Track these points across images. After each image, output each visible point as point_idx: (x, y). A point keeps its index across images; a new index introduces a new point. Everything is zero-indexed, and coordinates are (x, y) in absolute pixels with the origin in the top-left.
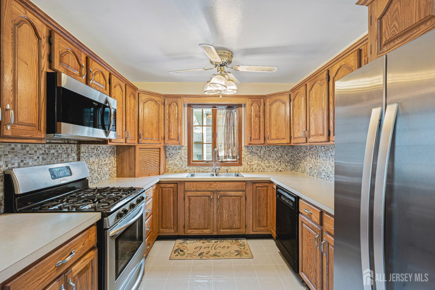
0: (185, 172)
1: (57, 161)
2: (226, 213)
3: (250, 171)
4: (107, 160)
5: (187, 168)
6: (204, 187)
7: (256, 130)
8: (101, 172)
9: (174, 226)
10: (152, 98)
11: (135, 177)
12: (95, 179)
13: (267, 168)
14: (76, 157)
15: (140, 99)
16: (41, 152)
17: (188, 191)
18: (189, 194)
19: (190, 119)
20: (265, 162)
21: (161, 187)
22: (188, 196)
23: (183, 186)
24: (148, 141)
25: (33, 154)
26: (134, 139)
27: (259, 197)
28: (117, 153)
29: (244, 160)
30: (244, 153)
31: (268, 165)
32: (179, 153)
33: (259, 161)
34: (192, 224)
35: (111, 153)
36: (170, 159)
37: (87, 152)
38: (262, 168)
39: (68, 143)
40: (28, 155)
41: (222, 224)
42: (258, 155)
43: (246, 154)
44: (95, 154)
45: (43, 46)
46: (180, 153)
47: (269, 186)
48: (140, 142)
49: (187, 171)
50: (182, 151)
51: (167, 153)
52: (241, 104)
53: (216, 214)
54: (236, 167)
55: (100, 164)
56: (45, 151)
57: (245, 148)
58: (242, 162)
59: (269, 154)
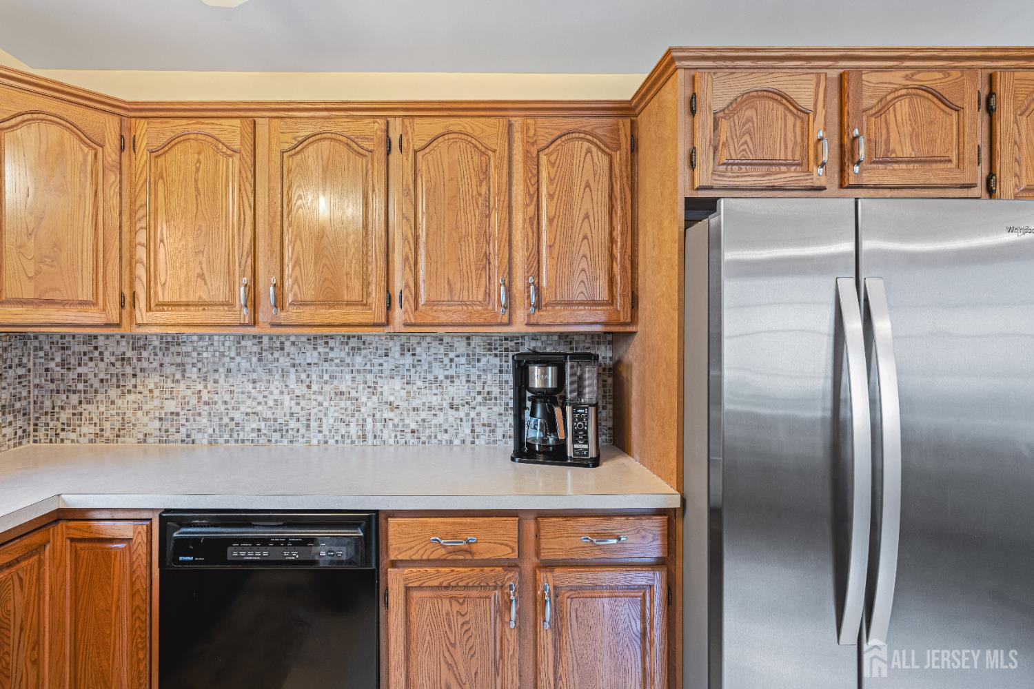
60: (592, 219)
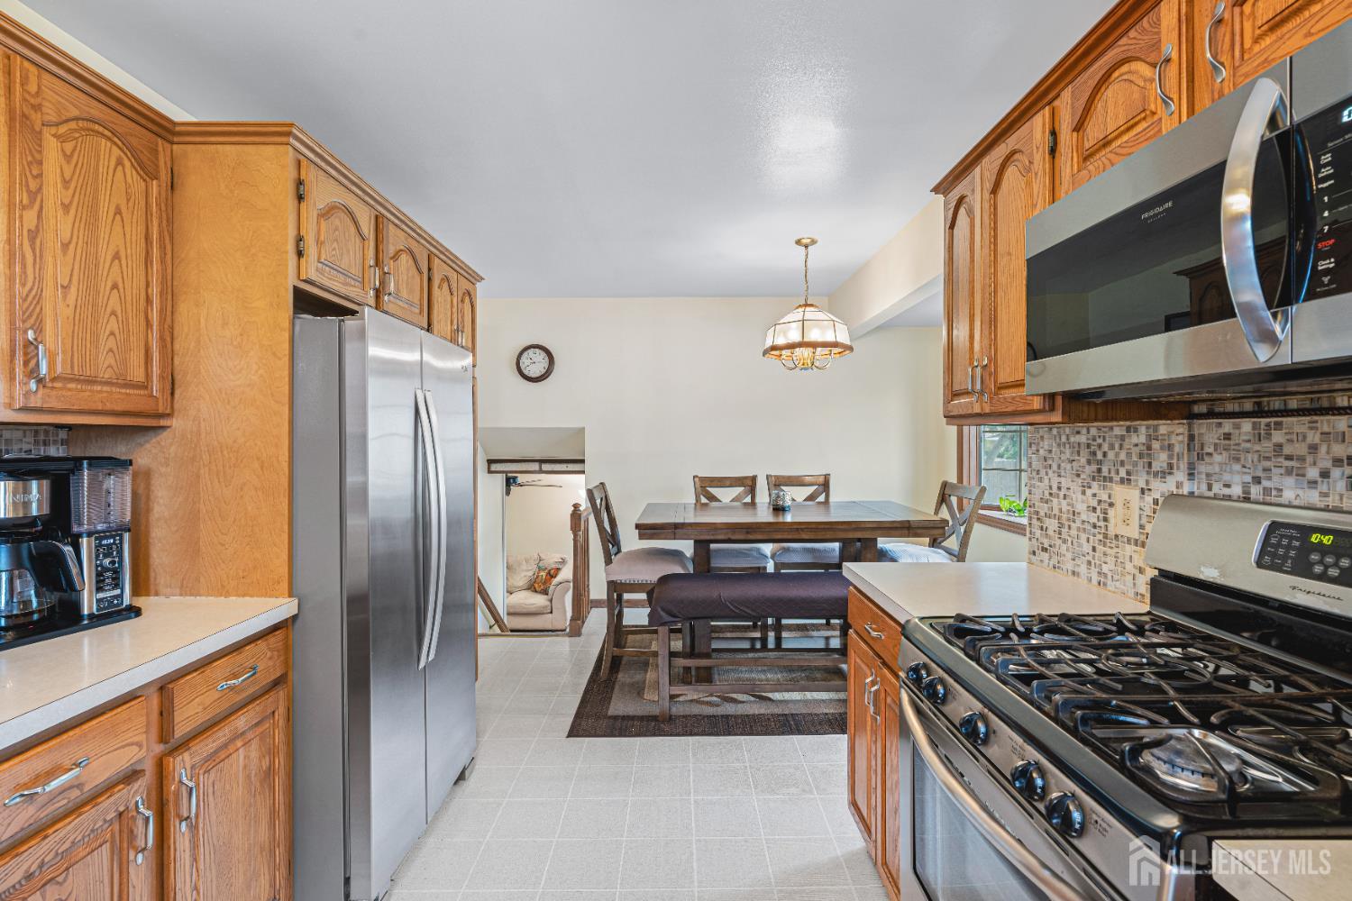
60: (124, 262)
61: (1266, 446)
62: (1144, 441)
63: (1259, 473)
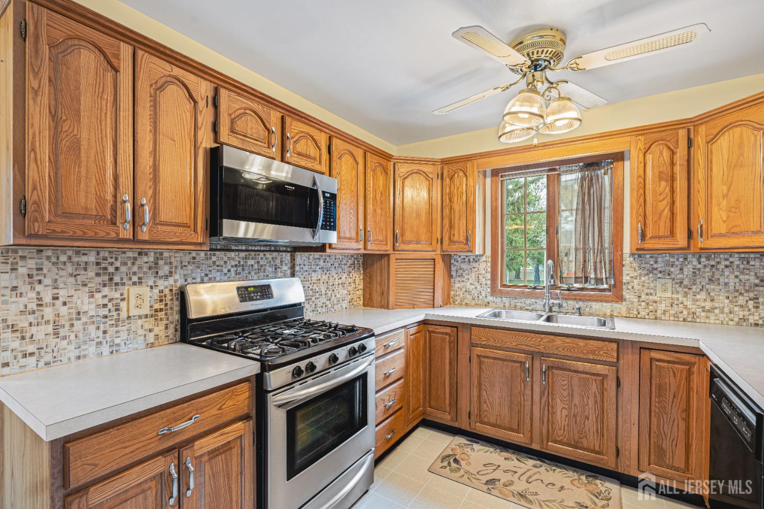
0: (486, 305)
1: (259, 277)
2: (564, 408)
3: (647, 317)
4: (343, 278)
5: (490, 298)
6: (511, 341)
7: (660, 215)
8: (333, 296)
9: (450, 408)
10: (419, 168)
11: (388, 308)
12: (322, 307)
13: (703, 314)
14: (289, 272)
15: (397, 173)
16: (233, 263)
17: (476, 345)
18: (478, 350)
19: (496, 200)
20: (698, 297)
21: (428, 331)
22: (477, 355)
23: (469, 334)
24: (411, 247)
25: (222, 266)
26: (385, 243)
27: (660, 387)
28: (363, 267)
29: (628, 289)
30: (628, 272)
31: (708, 305)
32: (474, 268)
33: (678, 292)
34: (485, 413)
35: (353, 266)
36: (459, 279)
37: (307, 264)
38: (685, 312)
39: (276, 251)
40: (215, 267)
41: (553, 431)
42: (673, 276)
43: (636, 274)
44: (320, 267)
45: (201, 112)
46: (476, 269)
47: (695, 364)
48: (396, 249)
49: (490, 305)
50: (480, 264)
51: (453, 268)
52: (623, 153)
53: (539, 405)
54: (604, 304)
55: (331, 284)
56: (239, 262)
57: (632, 259)
58: (624, 293)
59: (712, 277)
61: (210, 262)
62: (153, 260)
63: (208, 272)
